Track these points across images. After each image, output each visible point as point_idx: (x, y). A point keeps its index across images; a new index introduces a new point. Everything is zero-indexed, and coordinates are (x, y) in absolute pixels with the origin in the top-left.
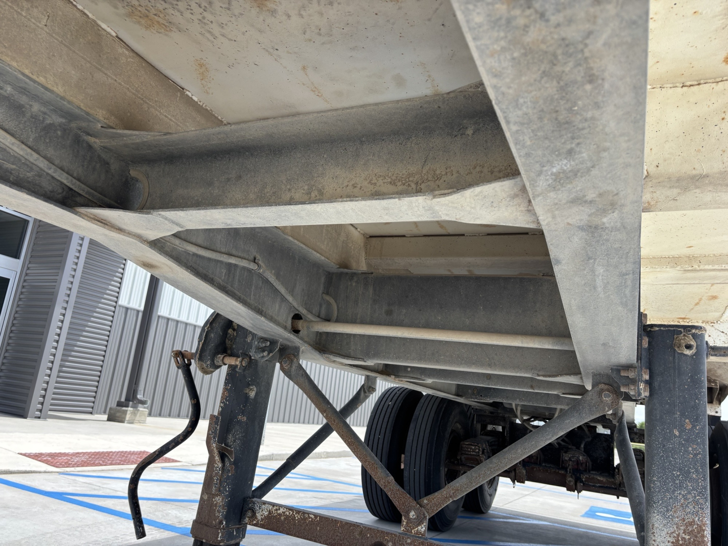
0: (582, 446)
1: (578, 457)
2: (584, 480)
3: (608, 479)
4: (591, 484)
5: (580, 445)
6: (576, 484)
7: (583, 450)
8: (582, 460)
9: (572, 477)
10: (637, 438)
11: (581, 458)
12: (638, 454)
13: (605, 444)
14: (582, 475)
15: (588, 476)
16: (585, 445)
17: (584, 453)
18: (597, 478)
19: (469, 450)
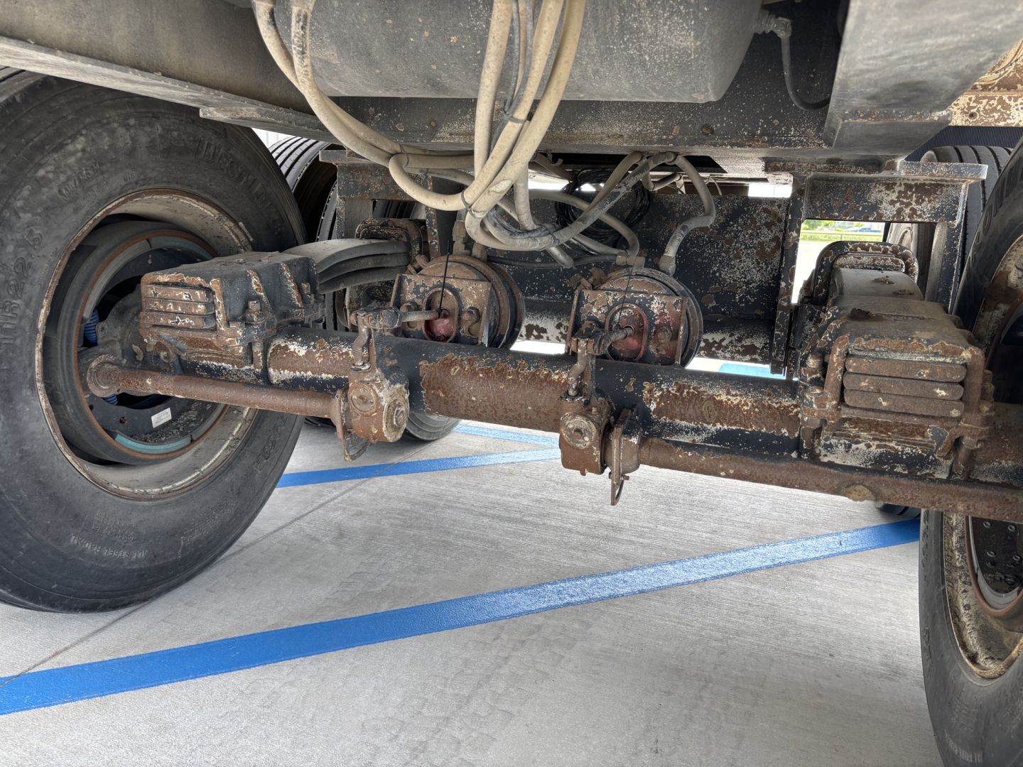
0: (671, 251)
1: (645, 306)
2: (653, 407)
3: (767, 401)
4: (684, 423)
5: (662, 251)
6: (605, 443)
7: (672, 267)
8: (662, 314)
9: (585, 411)
10: (892, 203)
11: (655, 307)
12: (889, 262)
13: (767, 235)
14: (647, 385)
15: (673, 390)
16: (683, 246)
17: (674, 283)
18: (712, 398)
19: (171, 307)
